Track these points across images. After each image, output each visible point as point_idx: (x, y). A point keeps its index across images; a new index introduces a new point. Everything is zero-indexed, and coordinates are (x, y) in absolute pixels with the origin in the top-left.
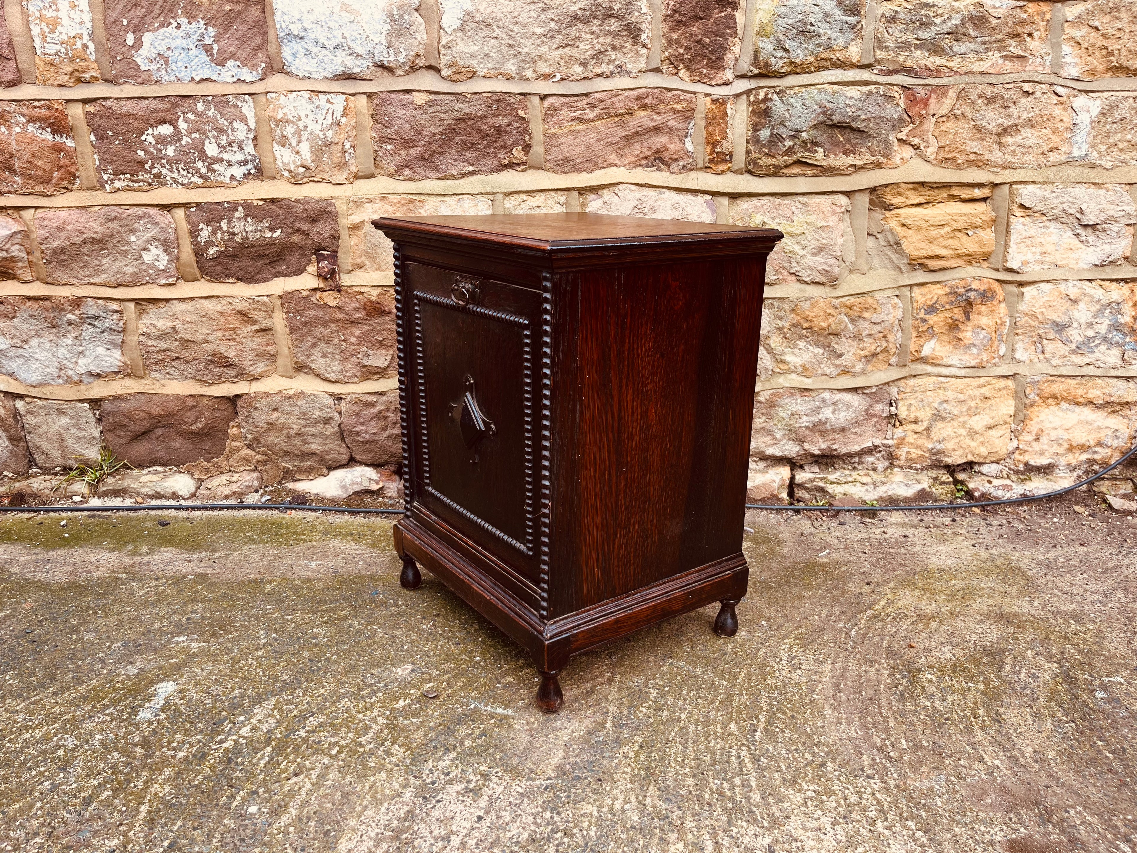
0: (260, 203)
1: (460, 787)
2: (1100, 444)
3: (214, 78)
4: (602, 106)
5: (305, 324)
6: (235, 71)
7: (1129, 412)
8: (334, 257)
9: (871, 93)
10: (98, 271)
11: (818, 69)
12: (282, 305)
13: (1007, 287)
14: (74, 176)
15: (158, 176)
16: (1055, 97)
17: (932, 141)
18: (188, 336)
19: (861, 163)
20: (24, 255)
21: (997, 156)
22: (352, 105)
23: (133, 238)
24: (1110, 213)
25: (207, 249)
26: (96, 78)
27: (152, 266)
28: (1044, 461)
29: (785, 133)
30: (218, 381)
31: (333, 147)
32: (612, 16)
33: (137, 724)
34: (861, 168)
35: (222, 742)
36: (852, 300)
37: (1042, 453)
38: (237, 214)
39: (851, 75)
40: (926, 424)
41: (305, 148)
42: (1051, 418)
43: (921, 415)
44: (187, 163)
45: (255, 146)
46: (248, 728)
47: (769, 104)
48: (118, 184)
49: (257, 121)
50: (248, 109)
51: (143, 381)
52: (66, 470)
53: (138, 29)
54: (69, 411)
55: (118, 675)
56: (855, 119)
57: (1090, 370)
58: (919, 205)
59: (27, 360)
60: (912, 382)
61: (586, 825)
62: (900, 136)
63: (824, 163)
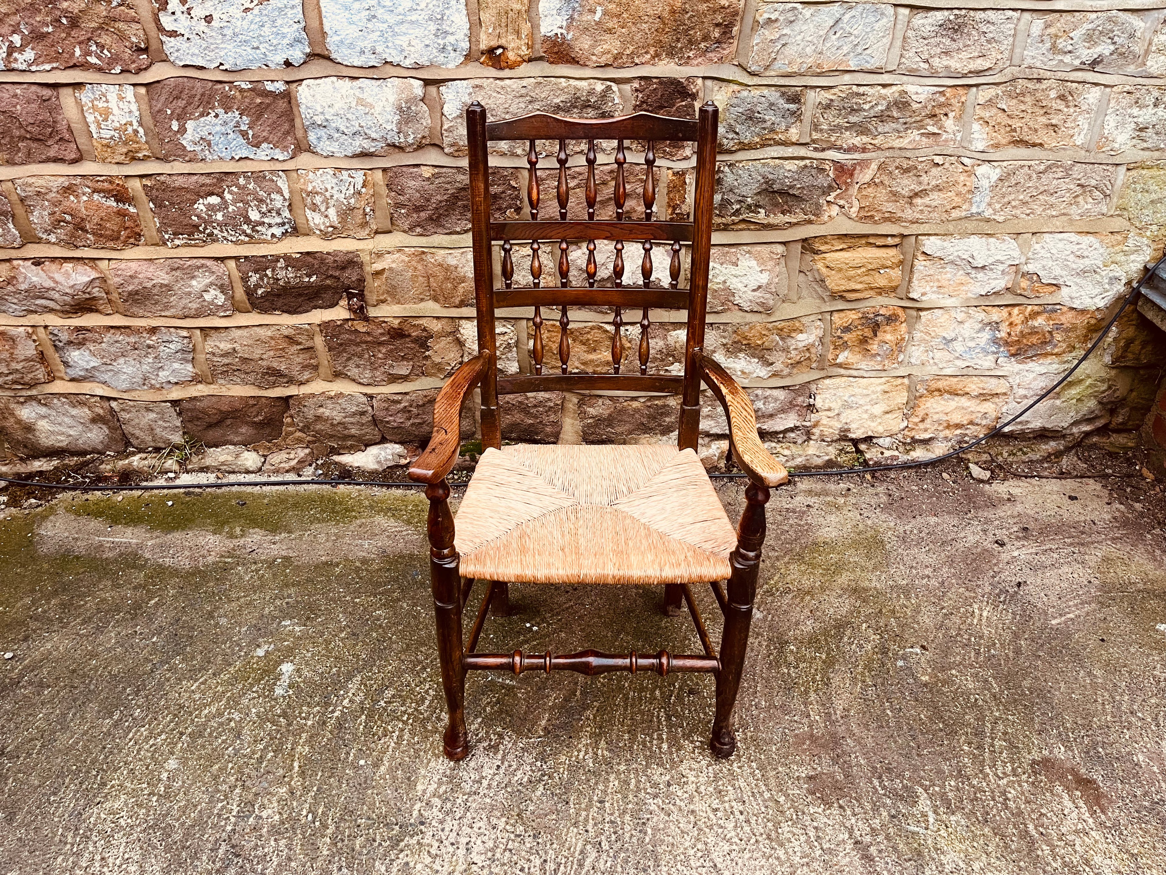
0: (298, 256)
1: (486, 744)
2: (971, 423)
3: (251, 157)
4: (581, 177)
5: (341, 345)
6: (268, 152)
7: (997, 400)
8: (361, 296)
9: (806, 166)
10: (166, 307)
11: (763, 146)
12: (321, 331)
13: (908, 311)
14: (140, 235)
15: (211, 235)
16: (962, 166)
17: (856, 203)
18: (246, 356)
19: (795, 221)
20: (104, 295)
21: (909, 214)
22: (369, 178)
23: (194, 283)
24: (997, 258)
25: (256, 290)
26: (149, 157)
27: (212, 303)
28: (927, 436)
29: (733, 198)
30: (273, 385)
31: (356, 211)
32: (589, 106)
33: (276, 699)
34: (796, 224)
35: (333, 712)
36: (783, 324)
37: (926, 430)
38: (279, 265)
39: (790, 151)
40: (836, 412)
41: (332, 212)
42: (935, 406)
43: (833, 405)
44: (234, 226)
45: (290, 211)
46: (347, 700)
47: (721, 175)
48: (177, 242)
49: (290, 192)
50: (282, 183)
51: (212, 386)
52: (157, 450)
53: (182, 117)
54: (155, 409)
55: (252, 657)
56: (792, 187)
57: (971, 372)
58: (841, 250)
59: (116, 373)
60: (827, 381)
61: (561, 770)
62: (828, 199)
63: (765, 222)
